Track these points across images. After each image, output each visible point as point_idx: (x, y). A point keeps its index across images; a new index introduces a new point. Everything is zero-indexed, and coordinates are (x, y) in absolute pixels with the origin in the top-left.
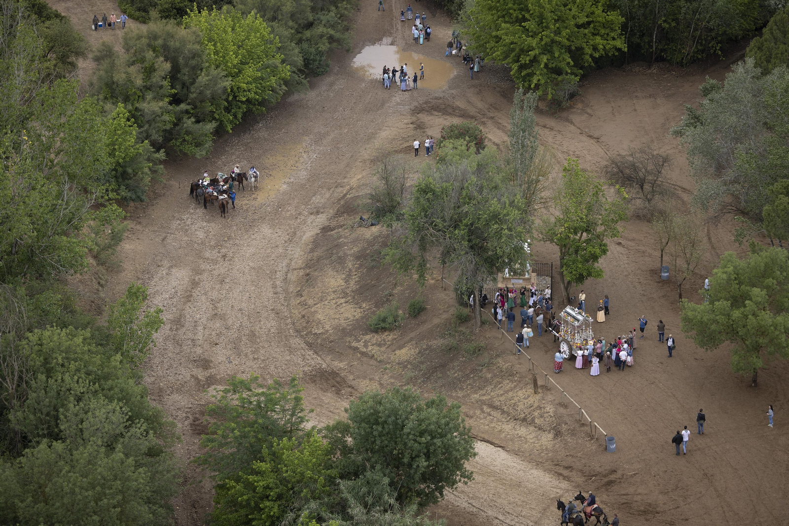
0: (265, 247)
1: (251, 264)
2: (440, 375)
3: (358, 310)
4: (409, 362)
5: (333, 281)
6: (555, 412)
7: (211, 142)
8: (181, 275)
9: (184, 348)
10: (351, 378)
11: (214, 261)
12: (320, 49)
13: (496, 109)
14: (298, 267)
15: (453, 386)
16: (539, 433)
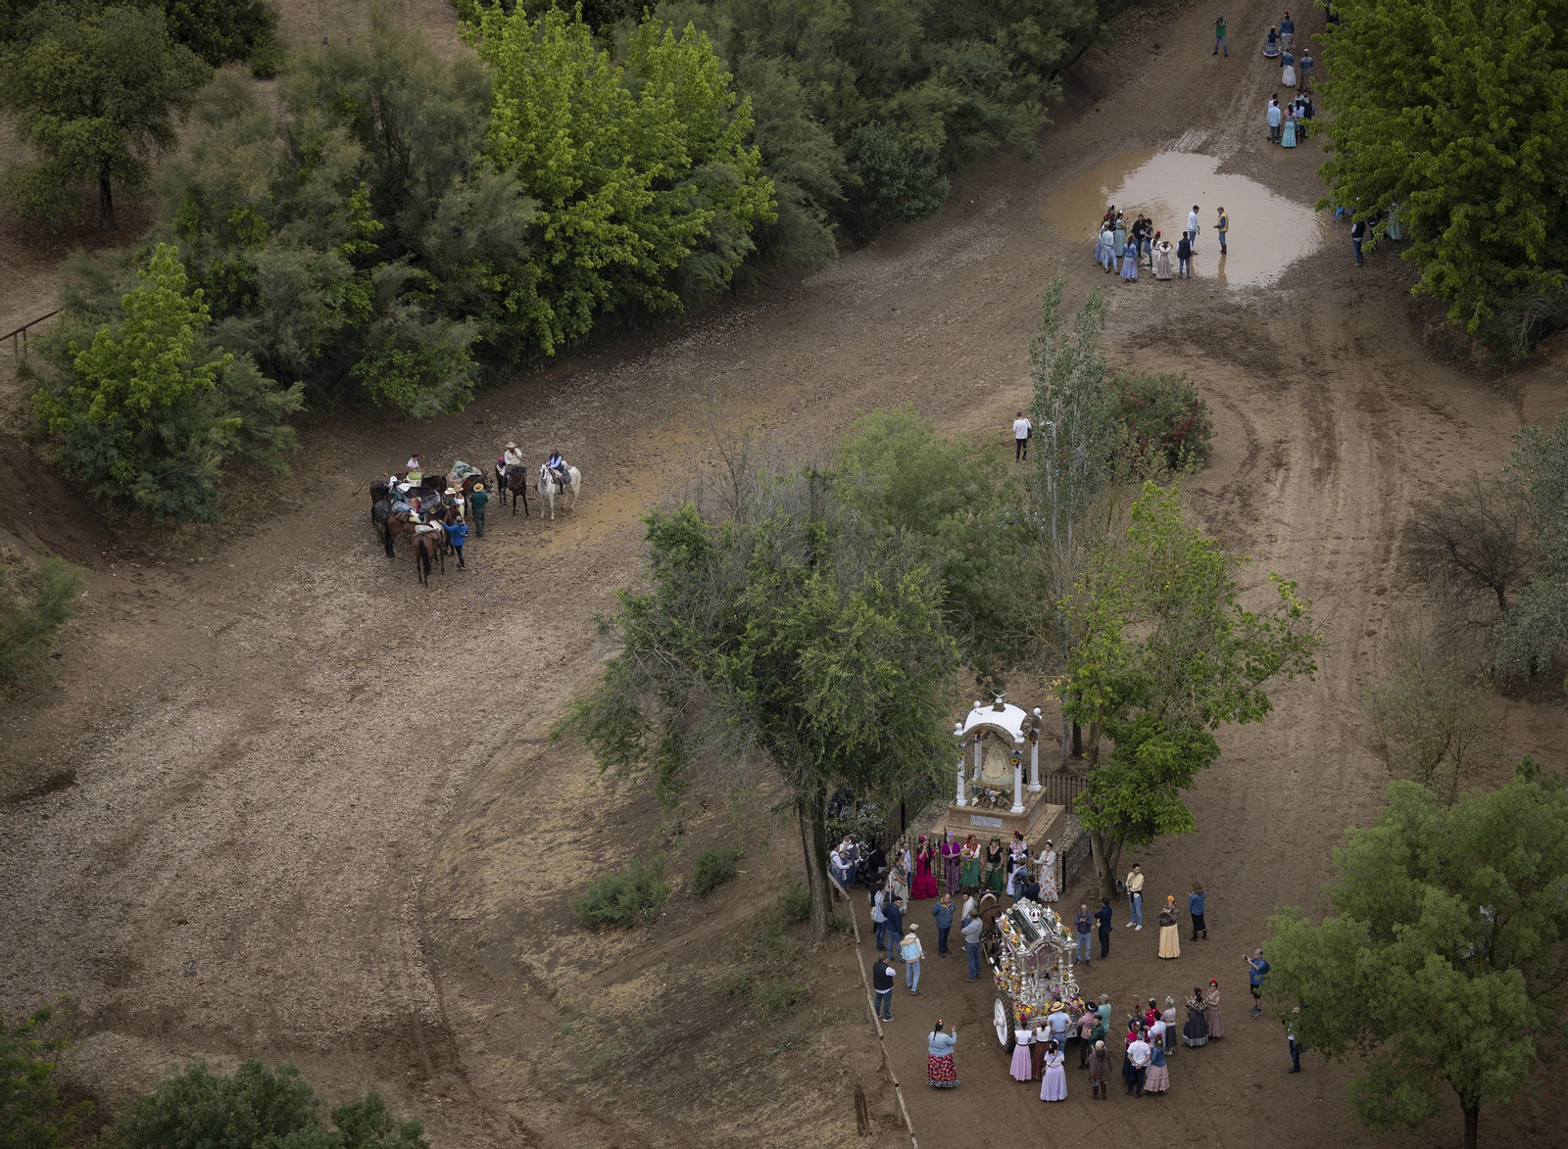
0: (483, 675)
1: (414, 718)
2: (676, 1061)
3: (589, 866)
4: (625, 1018)
5: (579, 779)
7: (465, 375)
8: (210, 728)
9: (92, 924)
10: (476, 1049)
11: (322, 701)
12: (916, 144)
13: (1361, 349)
14: (535, 735)
15: (691, 1094)
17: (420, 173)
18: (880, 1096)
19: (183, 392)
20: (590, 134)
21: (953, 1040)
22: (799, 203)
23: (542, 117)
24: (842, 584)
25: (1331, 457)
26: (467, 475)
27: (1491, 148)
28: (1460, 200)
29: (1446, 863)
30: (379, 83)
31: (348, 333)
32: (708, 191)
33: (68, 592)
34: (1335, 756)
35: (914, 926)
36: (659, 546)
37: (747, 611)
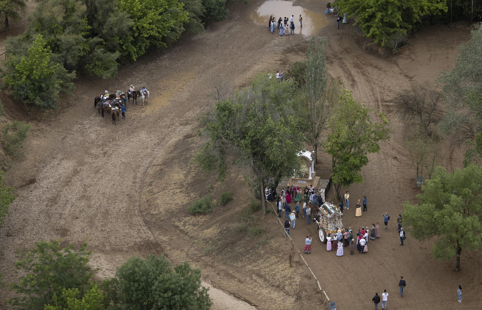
0: (138, 148)
1: (123, 160)
2: (229, 250)
3: (187, 198)
4: (210, 239)
5: (176, 175)
6: (300, 282)
7: (116, 67)
8: (68, 166)
9: (53, 220)
10: (168, 249)
11: (96, 157)
13: (347, 52)
14: (157, 164)
15: (237, 258)
16: (285, 297)
19: (47, 74)
21: (310, 241)
22: (194, 17)
25: (353, 81)
26: (121, 94)
28: (378, 11)
29: (454, 188)
31: (84, 57)
32: (173, 15)
35: (293, 211)
36: (220, 111)
37: (248, 129)
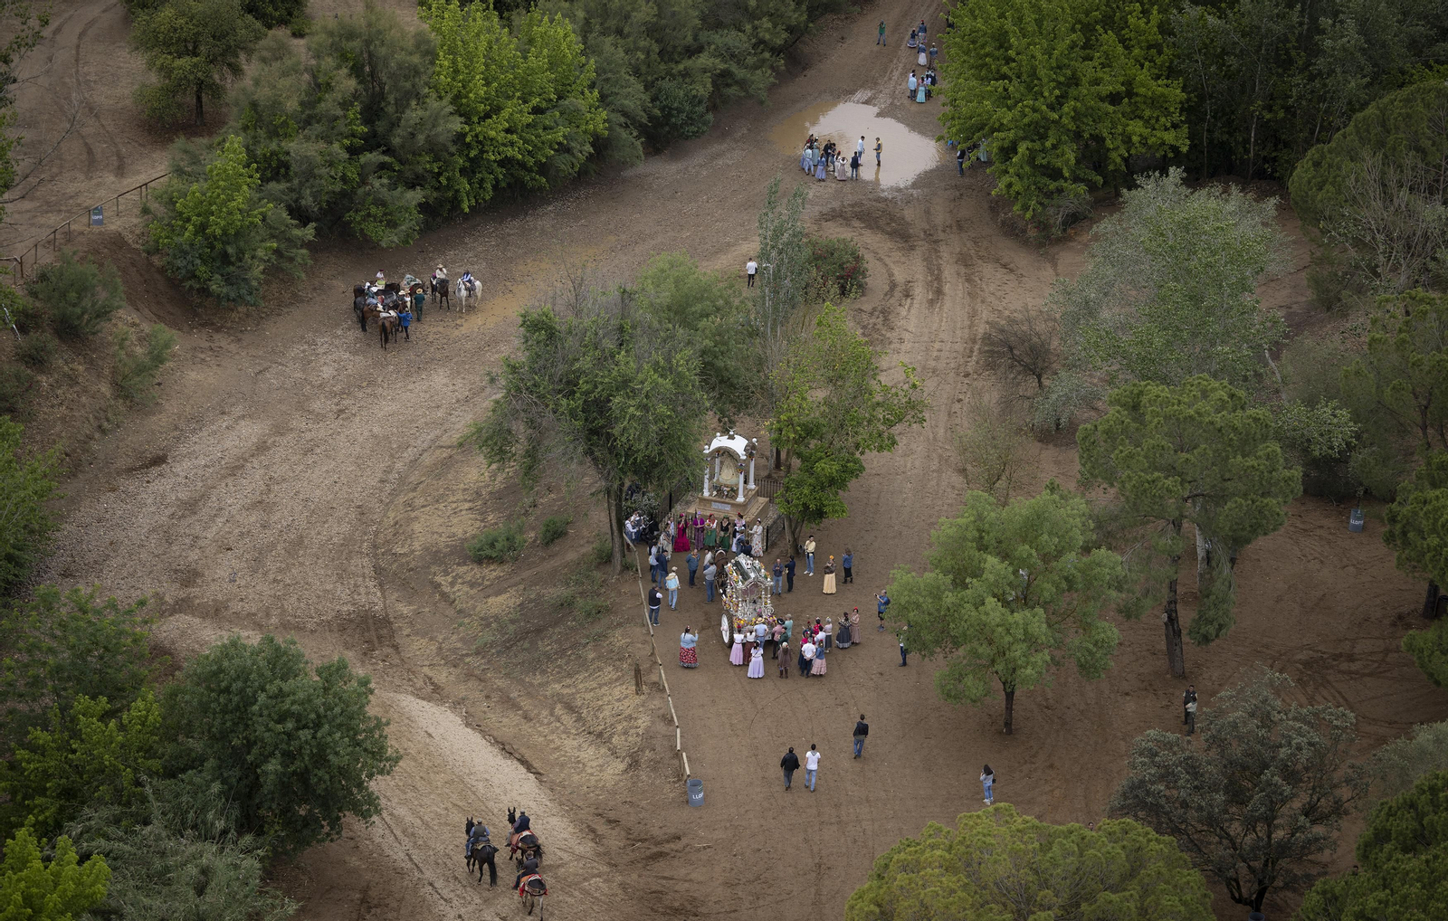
0: (418, 406)
1: (375, 430)
2: (526, 645)
3: (478, 524)
4: (496, 618)
5: (474, 472)
6: (647, 730)
7: (414, 222)
8: (250, 431)
9: (174, 548)
10: (405, 633)
11: (320, 418)
12: (694, 92)
13: (960, 228)
14: (449, 443)
15: (535, 666)
16: (608, 759)
17: (391, 99)
18: (650, 671)
19: (242, 226)
20: (495, 79)
21: (696, 638)
22: (621, 125)
23: (467, 67)
24: (638, 358)
25: (939, 292)
26: (413, 283)
27: (1044, 107)
28: (1024, 139)
29: (1000, 542)
30: (368, 43)
31: (343, 194)
32: (566, 116)
33: (167, 346)
34: (935, 474)
35: (674, 568)
36: (528, 331)
37: (580, 373)
